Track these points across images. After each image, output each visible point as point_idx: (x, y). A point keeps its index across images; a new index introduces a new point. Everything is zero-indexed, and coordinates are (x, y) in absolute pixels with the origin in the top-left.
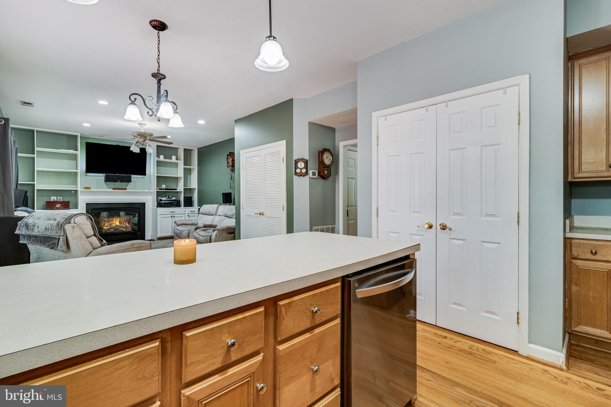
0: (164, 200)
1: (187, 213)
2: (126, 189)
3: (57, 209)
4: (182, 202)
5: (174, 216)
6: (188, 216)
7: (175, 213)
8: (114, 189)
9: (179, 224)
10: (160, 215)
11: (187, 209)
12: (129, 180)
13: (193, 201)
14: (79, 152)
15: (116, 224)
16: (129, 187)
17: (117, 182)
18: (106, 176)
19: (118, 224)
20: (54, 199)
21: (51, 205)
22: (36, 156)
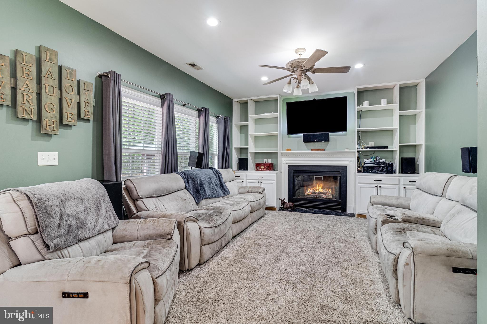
0: (367, 163)
1: (402, 183)
2: (324, 150)
4: (396, 166)
5: (380, 187)
6: (405, 188)
7: (381, 182)
8: (312, 150)
9: (373, 202)
10: (359, 183)
11: (403, 178)
12: (326, 139)
13: (419, 164)
14: (278, 114)
15: (318, 191)
16: (328, 147)
17: (314, 142)
18: (304, 136)
19: (321, 190)
20: (266, 161)
21: (258, 167)
22: (251, 123)
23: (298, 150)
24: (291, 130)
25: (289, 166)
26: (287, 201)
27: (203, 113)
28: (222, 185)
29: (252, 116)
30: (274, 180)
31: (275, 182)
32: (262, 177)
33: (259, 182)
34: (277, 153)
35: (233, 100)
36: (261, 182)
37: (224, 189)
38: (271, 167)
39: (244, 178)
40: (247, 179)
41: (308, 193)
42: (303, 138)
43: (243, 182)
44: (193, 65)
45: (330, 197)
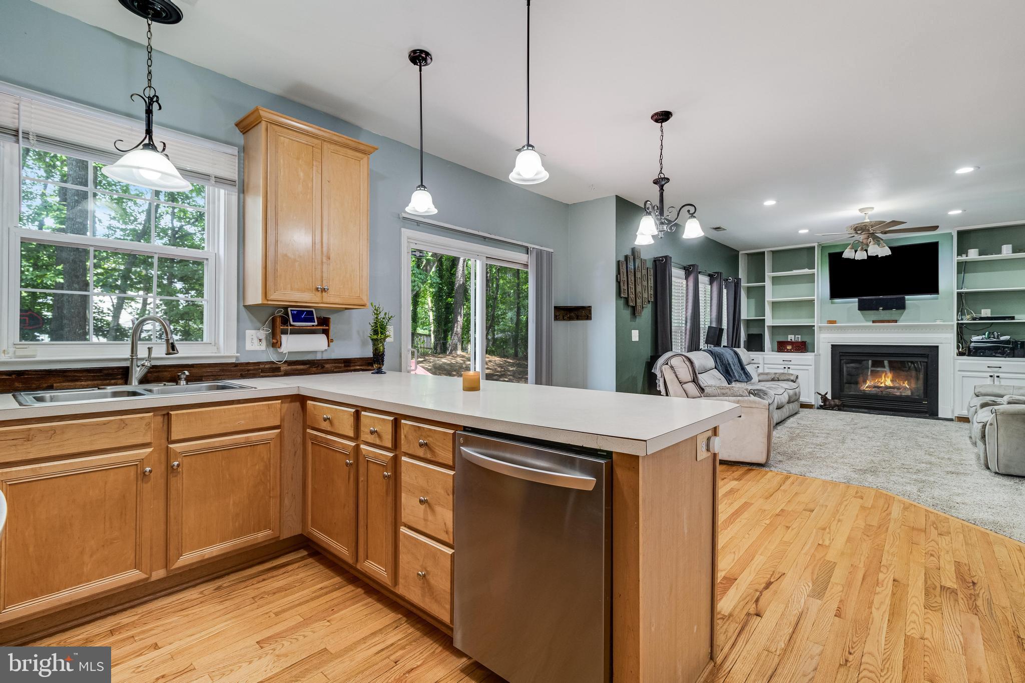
0: (975, 342)
2: (896, 321)
3: (788, 351)
5: (999, 376)
7: (1001, 370)
8: (874, 322)
9: (979, 392)
10: (959, 371)
12: (901, 306)
14: (815, 270)
15: (885, 384)
16: (903, 317)
17: (878, 309)
18: (860, 302)
19: (889, 383)
20: (791, 338)
21: (781, 347)
22: (768, 284)
23: (849, 321)
24: (838, 291)
25: (832, 345)
26: (829, 396)
27: (717, 279)
28: (743, 369)
29: (769, 274)
30: (811, 365)
31: (812, 368)
32: (791, 361)
33: (785, 368)
34: (814, 326)
35: (740, 253)
36: (789, 368)
37: (747, 374)
38: (802, 347)
39: (761, 362)
40: (765, 362)
41: (867, 387)
42: (857, 304)
43: (758, 367)
44: (717, 229)
45: (909, 393)
